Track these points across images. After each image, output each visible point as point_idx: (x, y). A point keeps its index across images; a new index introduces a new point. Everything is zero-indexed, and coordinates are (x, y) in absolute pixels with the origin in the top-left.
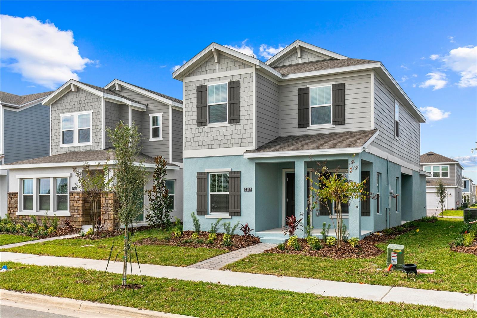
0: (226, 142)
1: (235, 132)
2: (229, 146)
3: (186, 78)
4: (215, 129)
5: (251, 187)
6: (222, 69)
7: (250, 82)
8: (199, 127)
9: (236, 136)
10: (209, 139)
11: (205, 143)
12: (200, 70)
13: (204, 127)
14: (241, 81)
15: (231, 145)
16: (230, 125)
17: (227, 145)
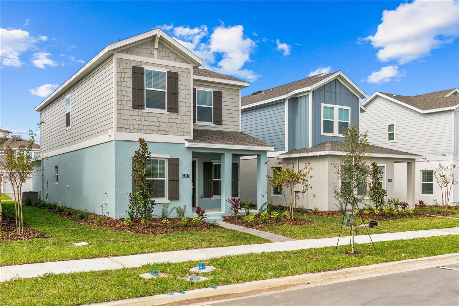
0: (164, 129)
1: (173, 121)
2: (168, 133)
3: (118, 53)
4: (152, 115)
5: (189, 174)
6: (160, 57)
7: (188, 77)
8: (134, 110)
9: (174, 125)
10: (146, 123)
11: (141, 127)
12: (135, 49)
13: (141, 110)
14: (180, 74)
15: (169, 133)
16: (169, 113)
17: (165, 133)
